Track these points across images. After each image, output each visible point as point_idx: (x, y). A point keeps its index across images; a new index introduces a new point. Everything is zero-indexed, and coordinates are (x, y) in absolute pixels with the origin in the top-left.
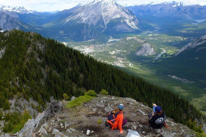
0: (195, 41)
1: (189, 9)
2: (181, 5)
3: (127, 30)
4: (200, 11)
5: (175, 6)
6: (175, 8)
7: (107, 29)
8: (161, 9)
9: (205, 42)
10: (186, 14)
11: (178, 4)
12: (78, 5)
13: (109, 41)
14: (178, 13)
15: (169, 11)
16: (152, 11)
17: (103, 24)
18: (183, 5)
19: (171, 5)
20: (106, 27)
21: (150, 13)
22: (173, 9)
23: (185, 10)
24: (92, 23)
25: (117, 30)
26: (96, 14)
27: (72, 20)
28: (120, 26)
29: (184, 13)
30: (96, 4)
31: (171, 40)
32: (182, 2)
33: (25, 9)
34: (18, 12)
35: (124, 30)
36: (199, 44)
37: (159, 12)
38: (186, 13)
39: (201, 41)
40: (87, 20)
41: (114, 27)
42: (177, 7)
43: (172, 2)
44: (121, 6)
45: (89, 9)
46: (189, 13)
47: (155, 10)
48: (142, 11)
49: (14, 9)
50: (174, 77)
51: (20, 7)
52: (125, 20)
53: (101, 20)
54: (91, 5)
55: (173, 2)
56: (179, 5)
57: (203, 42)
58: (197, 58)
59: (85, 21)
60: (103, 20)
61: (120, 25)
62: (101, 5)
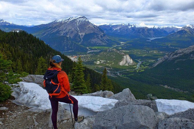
0: (171, 54)
1: (141, 30)
2: (135, 27)
3: (100, 43)
4: (149, 32)
5: (130, 27)
6: (130, 28)
9: (180, 55)
11: (132, 25)
12: (54, 21)
13: (88, 52)
14: (134, 32)
15: (127, 30)
17: (79, 37)
19: (127, 26)
20: (82, 40)
23: (139, 30)
25: (92, 43)
26: (73, 29)
27: (51, 33)
29: (138, 32)
30: (73, 20)
31: (140, 53)
32: (135, 25)
33: (5, 21)
35: (97, 43)
36: (175, 56)
37: (119, 31)
38: (140, 33)
39: (176, 54)
40: (65, 33)
41: (89, 41)
42: (132, 28)
43: (127, 24)
44: (92, 24)
45: (66, 24)
46: (142, 33)
50: (166, 86)
52: (98, 35)
53: (77, 34)
54: (68, 22)
55: (129, 24)
56: (133, 26)
57: (179, 55)
58: (178, 69)
59: (64, 34)
60: (79, 34)
61: (94, 39)
62: (76, 22)
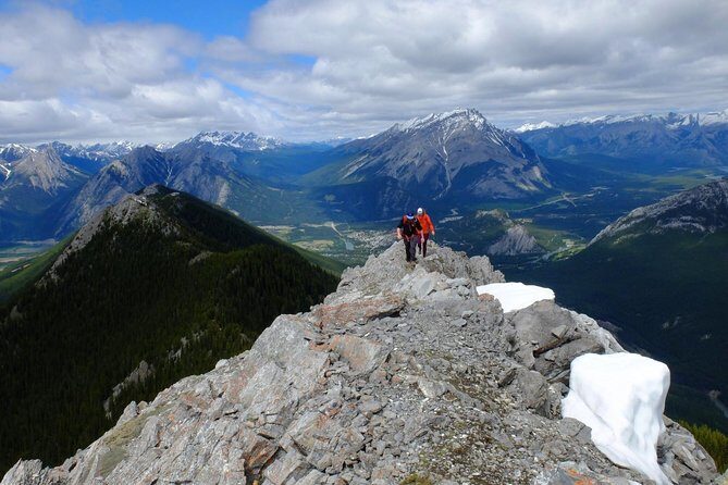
1: (712, 136)
2: (694, 124)
3: (503, 194)
5: (676, 125)
6: (675, 131)
7: (450, 190)
8: (630, 137)
10: (701, 150)
11: (683, 120)
15: (653, 140)
16: (606, 141)
17: (442, 177)
18: (701, 124)
19: (660, 125)
20: (449, 186)
21: (600, 145)
22: (667, 136)
23: (699, 138)
24: (414, 176)
25: (477, 192)
26: (425, 153)
28: (484, 184)
29: (695, 145)
32: (695, 116)
33: (256, 139)
34: (237, 146)
35: (496, 194)
37: (624, 143)
38: (703, 147)
40: (401, 168)
41: (469, 187)
42: (681, 129)
43: (665, 116)
44: (499, 130)
45: (409, 140)
46: (711, 147)
47: (615, 138)
48: (578, 142)
49: (228, 139)
51: (243, 134)
53: (438, 168)
54: (416, 131)
55: (671, 114)
56: (686, 122)
60: (444, 168)
61: (486, 180)
62: (441, 130)
